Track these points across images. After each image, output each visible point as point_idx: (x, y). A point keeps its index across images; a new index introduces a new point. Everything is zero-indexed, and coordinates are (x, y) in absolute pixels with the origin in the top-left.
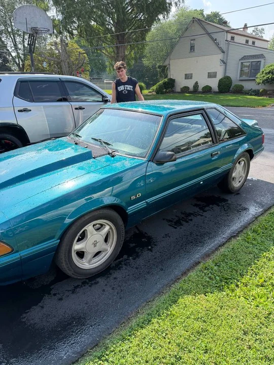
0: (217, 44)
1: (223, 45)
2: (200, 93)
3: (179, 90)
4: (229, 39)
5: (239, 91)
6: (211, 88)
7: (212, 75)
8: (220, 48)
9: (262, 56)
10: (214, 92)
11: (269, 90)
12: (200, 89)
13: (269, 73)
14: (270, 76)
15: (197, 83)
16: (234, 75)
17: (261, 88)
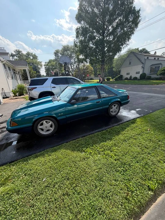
0: (141, 61)
1: (143, 61)
2: (132, 80)
3: (124, 79)
4: (146, 58)
5: (149, 78)
6: (137, 78)
7: (137, 73)
8: (142, 62)
9: (161, 64)
10: (138, 79)
11: (163, 78)
12: (132, 78)
13: (163, 71)
14: (163, 72)
15: (131, 76)
16: (147, 72)
17: (159, 76)
